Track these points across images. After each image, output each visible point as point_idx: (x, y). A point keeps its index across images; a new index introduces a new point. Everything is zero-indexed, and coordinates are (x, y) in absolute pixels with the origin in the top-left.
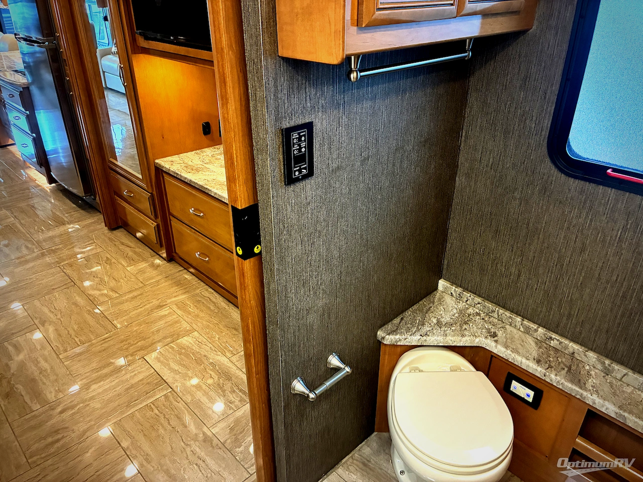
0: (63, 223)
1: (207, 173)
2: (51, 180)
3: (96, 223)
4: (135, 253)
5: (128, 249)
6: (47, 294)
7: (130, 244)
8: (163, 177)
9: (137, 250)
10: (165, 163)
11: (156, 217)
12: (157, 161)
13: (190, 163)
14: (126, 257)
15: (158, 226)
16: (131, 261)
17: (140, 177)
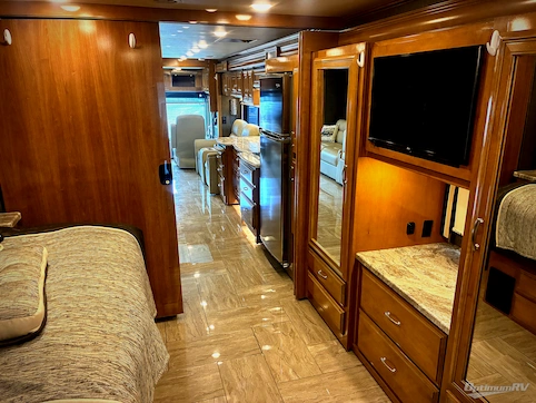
0: (260, 283)
1: (411, 279)
2: (259, 240)
3: (286, 288)
4: (317, 331)
5: (310, 325)
6: (238, 356)
7: (313, 319)
8: (361, 271)
9: (319, 328)
10: (367, 257)
11: (345, 305)
12: (358, 254)
13: (392, 263)
14: (308, 334)
15: (345, 314)
16: (313, 340)
17: (339, 264)
